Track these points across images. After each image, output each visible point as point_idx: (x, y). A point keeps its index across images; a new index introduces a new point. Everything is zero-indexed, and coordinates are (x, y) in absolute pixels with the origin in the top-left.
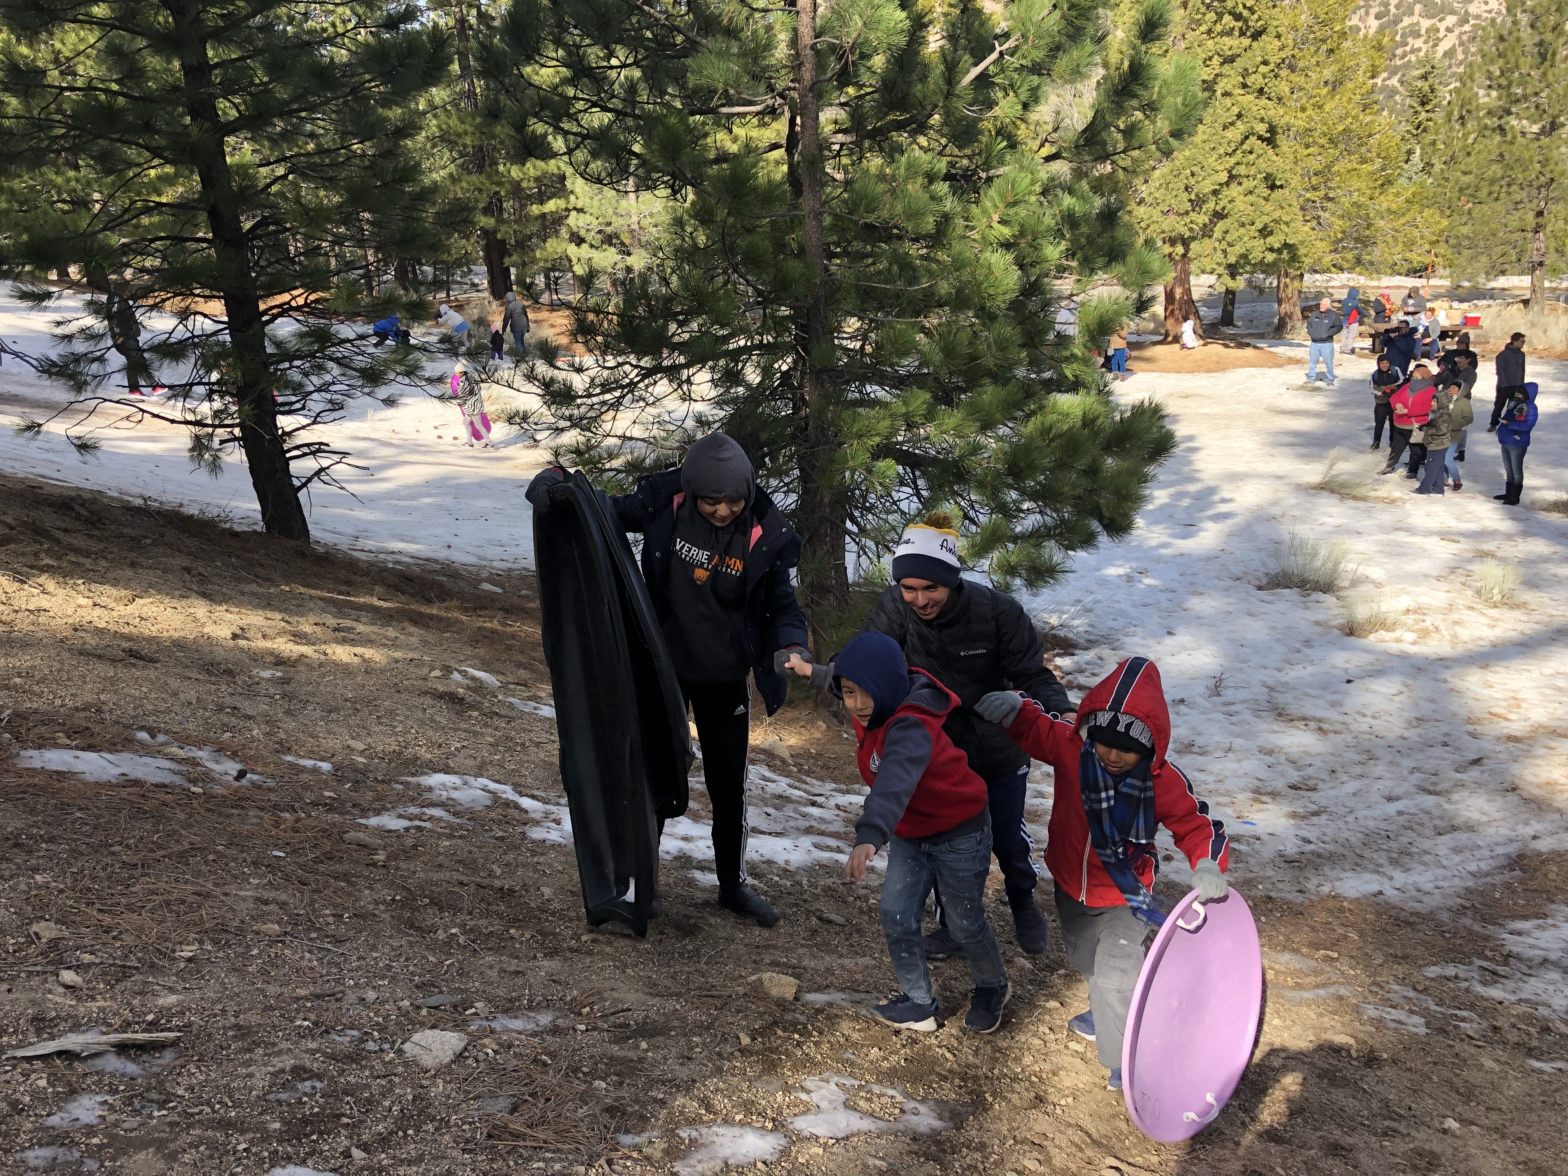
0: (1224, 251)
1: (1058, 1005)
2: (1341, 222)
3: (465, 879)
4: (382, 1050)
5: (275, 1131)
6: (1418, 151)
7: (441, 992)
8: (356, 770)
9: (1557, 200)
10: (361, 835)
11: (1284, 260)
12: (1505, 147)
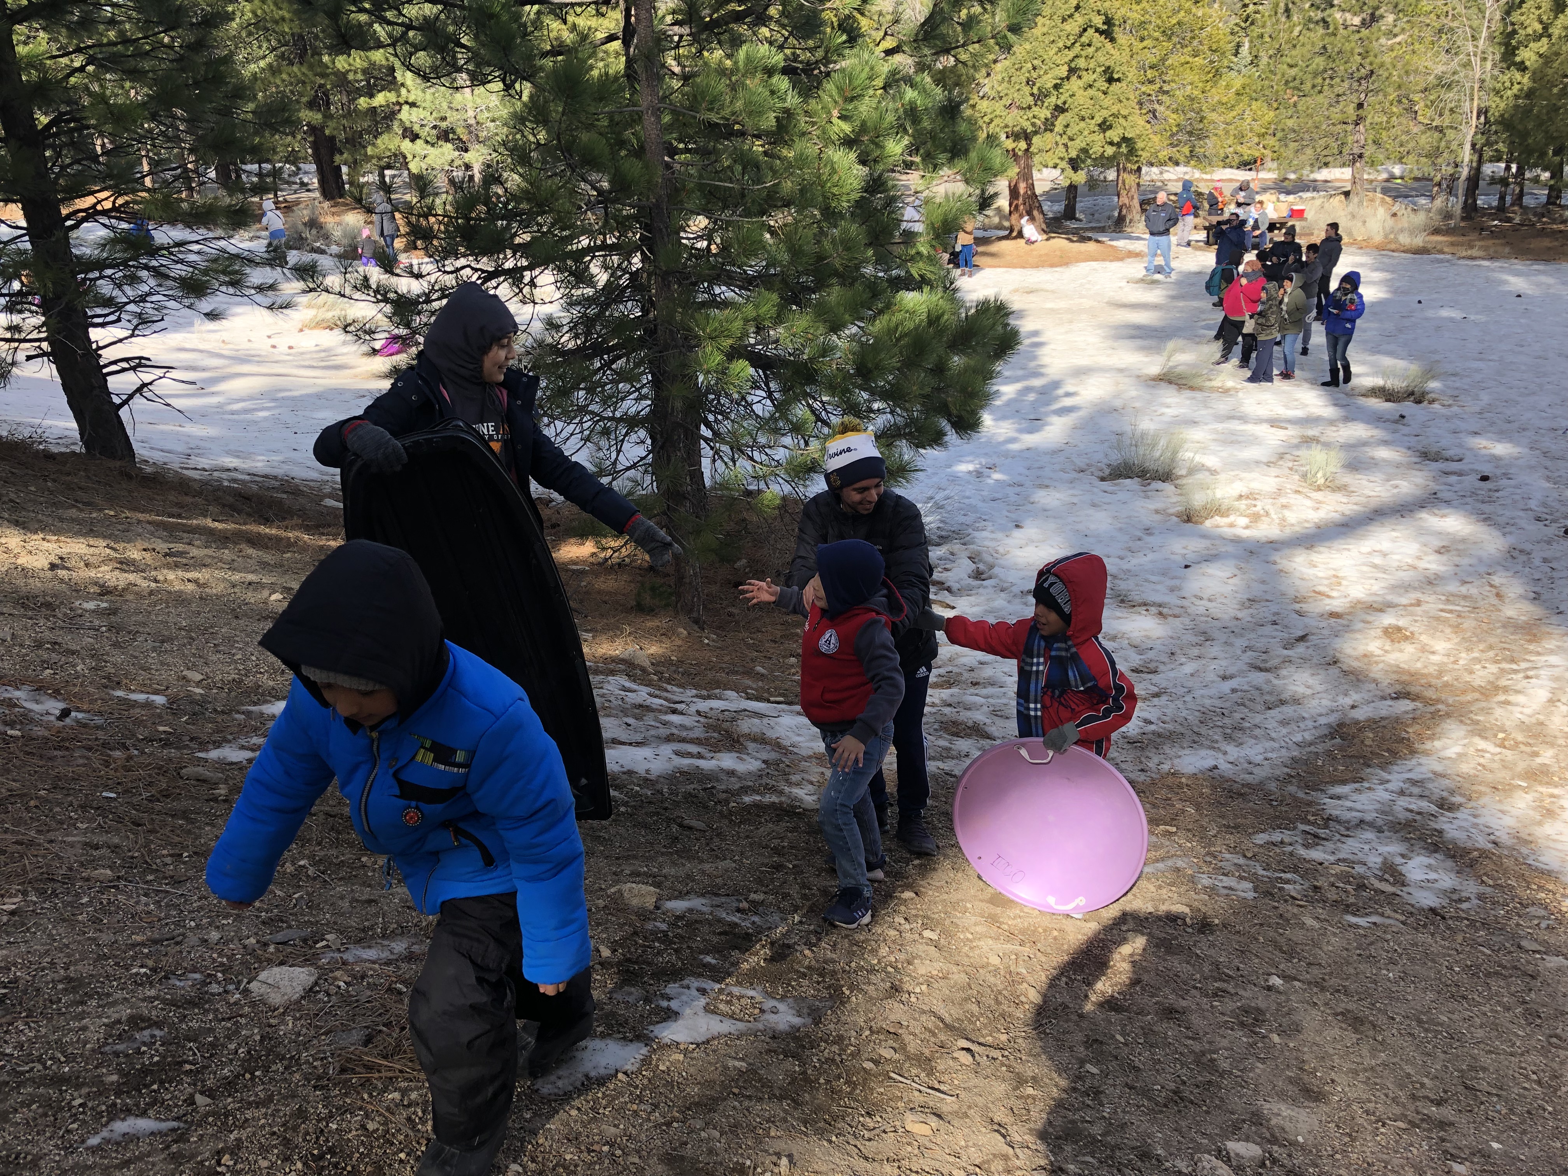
0: (1066, 146)
1: (913, 895)
2: (1175, 116)
4: (226, 992)
5: (112, 1083)
6: (1247, 45)
7: (290, 927)
8: (193, 702)
9: (1376, 92)
10: (200, 769)
11: (1122, 154)
12: (1327, 40)
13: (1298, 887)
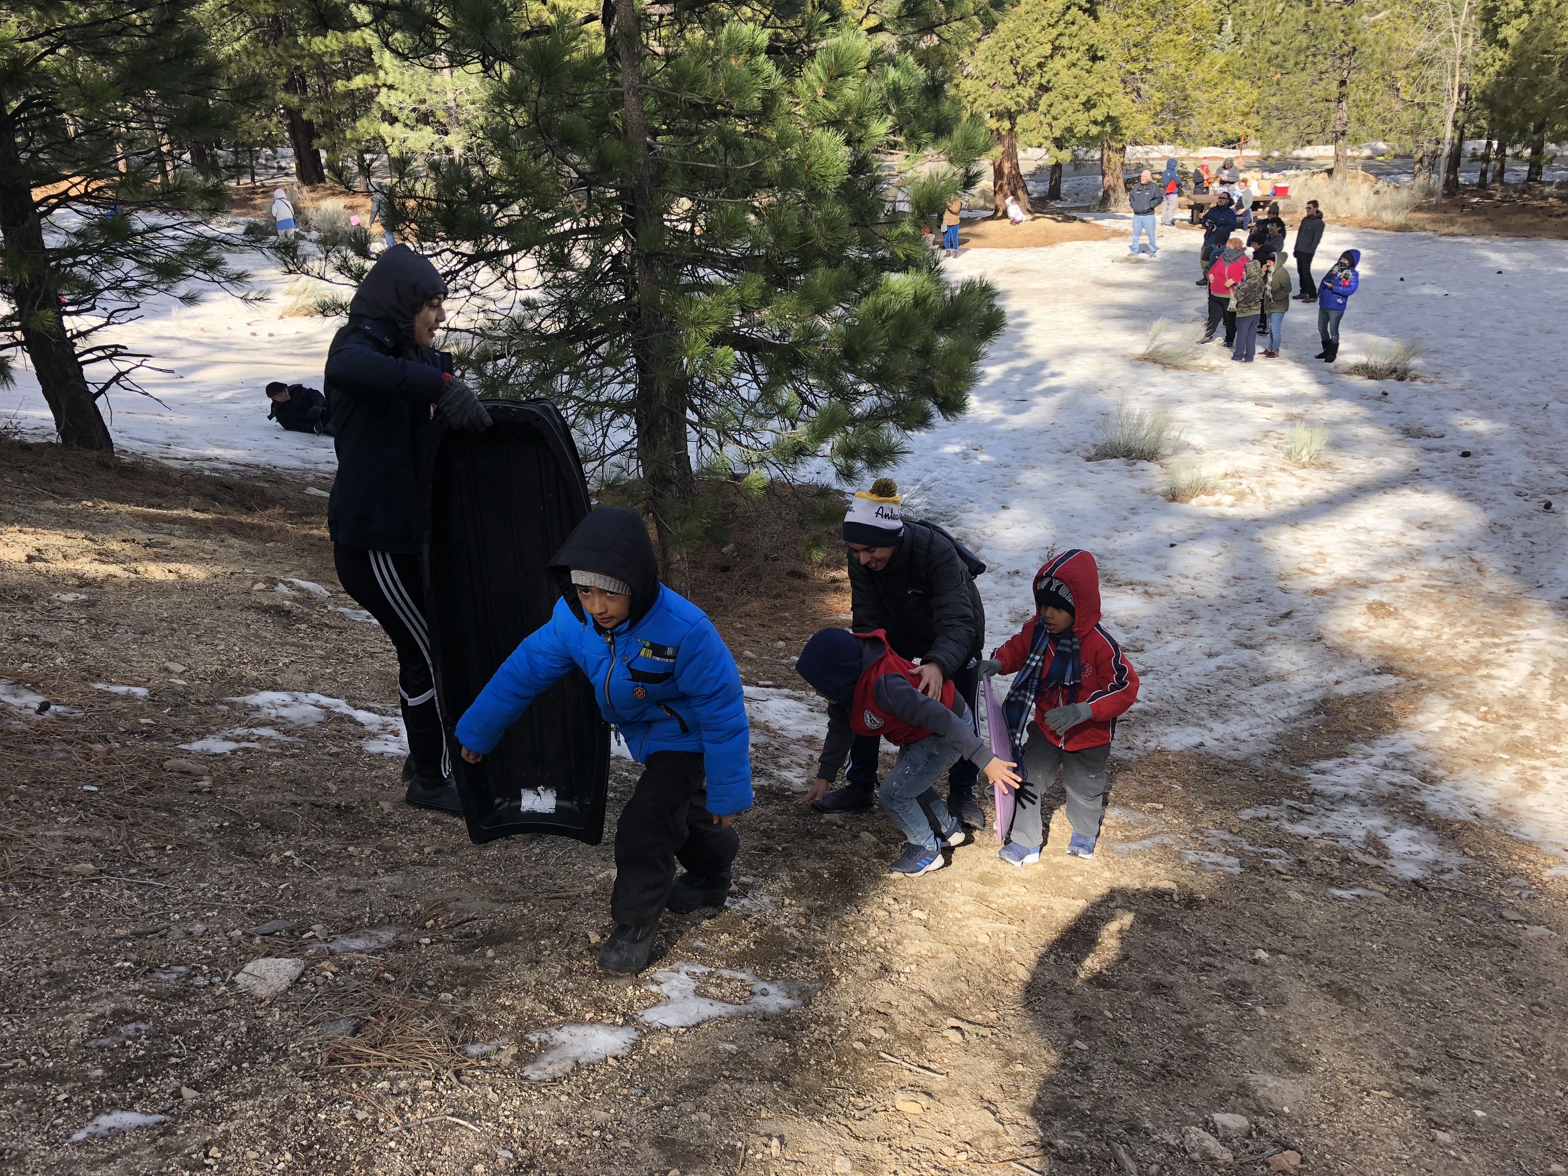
0: (1050, 125)
2: (1159, 94)
3: (298, 799)
4: (212, 984)
5: (97, 1078)
6: (1230, 22)
7: (276, 918)
8: (176, 694)
9: (1359, 69)
10: (183, 762)
11: (1107, 133)
12: (1310, 17)
13: (1284, 861)
